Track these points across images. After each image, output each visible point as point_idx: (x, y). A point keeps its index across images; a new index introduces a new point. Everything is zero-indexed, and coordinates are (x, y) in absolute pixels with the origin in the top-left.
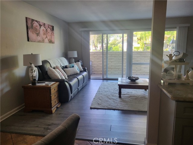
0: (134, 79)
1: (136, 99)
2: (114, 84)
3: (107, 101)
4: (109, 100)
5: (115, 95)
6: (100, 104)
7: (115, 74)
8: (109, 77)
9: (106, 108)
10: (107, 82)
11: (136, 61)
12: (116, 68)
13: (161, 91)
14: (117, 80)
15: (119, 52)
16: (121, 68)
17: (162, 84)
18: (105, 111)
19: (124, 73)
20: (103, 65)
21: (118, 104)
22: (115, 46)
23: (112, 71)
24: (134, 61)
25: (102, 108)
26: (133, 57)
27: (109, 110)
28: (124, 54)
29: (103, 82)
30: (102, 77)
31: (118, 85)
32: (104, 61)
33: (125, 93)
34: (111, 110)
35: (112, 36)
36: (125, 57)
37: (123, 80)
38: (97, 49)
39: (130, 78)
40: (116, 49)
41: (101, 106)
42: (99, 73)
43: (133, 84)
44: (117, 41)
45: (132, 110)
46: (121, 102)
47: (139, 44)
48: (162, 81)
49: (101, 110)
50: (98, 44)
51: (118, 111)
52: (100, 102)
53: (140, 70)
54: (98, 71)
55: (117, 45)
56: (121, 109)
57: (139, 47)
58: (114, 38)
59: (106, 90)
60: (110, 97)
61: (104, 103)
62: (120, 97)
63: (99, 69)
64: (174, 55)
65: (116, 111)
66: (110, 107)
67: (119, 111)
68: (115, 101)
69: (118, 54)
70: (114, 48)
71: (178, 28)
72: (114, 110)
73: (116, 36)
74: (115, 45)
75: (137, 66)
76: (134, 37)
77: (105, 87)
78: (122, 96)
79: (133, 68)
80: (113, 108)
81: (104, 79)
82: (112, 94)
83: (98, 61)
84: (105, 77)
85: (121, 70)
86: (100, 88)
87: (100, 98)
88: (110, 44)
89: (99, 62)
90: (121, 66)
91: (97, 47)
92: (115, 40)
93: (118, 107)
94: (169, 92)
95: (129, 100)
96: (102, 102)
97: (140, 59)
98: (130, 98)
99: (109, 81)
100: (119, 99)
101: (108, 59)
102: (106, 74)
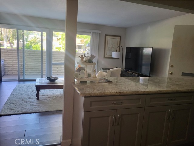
0: (53, 79)
1: (54, 99)
2: (32, 85)
3: (22, 105)
4: (25, 104)
5: (32, 97)
6: (13, 109)
7: (34, 74)
8: (26, 78)
9: (21, 112)
10: (24, 83)
11: (57, 61)
12: (35, 68)
13: (74, 89)
14: (35, 80)
15: (38, 51)
16: (41, 68)
17: (76, 83)
18: (19, 116)
19: (43, 73)
20: (18, 65)
21: (35, 106)
22: (35, 45)
23: (30, 71)
24: (53, 61)
25: (16, 113)
26: (53, 57)
27: (24, 115)
28: (43, 53)
29: (19, 83)
30: (17, 79)
31: (36, 86)
32: (20, 60)
33: (44, 94)
34: (27, 114)
35: (32, 33)
36: (45, 57)
37: (42, 81)
38: (13, 46)
39: (48, 78)
40: (36, 47)
41: (14, 111)
42: (14, 73)
43: (52, 84)
44: (37, 39)
45: (50, 110)
46: (39, 104)
47: (60, 44)
48: (76, 80)
49: (14, 115)
50: (15, 40)
51: (34, 114)
52: (13, 107)
53: (60, 70)
54: (13, 71)
55: (38, 44)
56: (38, 111)
57: (61, 48)
58: (33, 35)
59: (21, 92)
60: (26, 100)
61: (18, 107)
62: (38, 99)
63: (15, 69)
64: (85, 56)
65: (32, 114)
66: (25, 111)
67: (36, 114)
68: (32, 104)
69: (38, 53)
70: (34, 46)
71: (92, 33)
72: (30, 113)
73: (37, 34)
74: (35, 43)
75: (57, 66)
76: (53, 37)
77: (21, 89)
78: (40, 97)
79: (53, 68)
80: (30, 111)
81: (20, 81)
82: (29, 96)
83: (12, 59)
84: (21, 78)
85: (41, 70)
86: (14, 91)
87: (14, 103)
88: (29, 42)
89: (14, 61)
90: (41, 66)
91: (14, 44)
92: (35, 38)
93: (35, 110)
94: (80, 90)
95: (48, 101)
96: (16, 107)
97: (60, 60)
98: (49, 98)
99: (27, 83)
100: (37, 101)
101: (25, 58)
102: (23, 75)
